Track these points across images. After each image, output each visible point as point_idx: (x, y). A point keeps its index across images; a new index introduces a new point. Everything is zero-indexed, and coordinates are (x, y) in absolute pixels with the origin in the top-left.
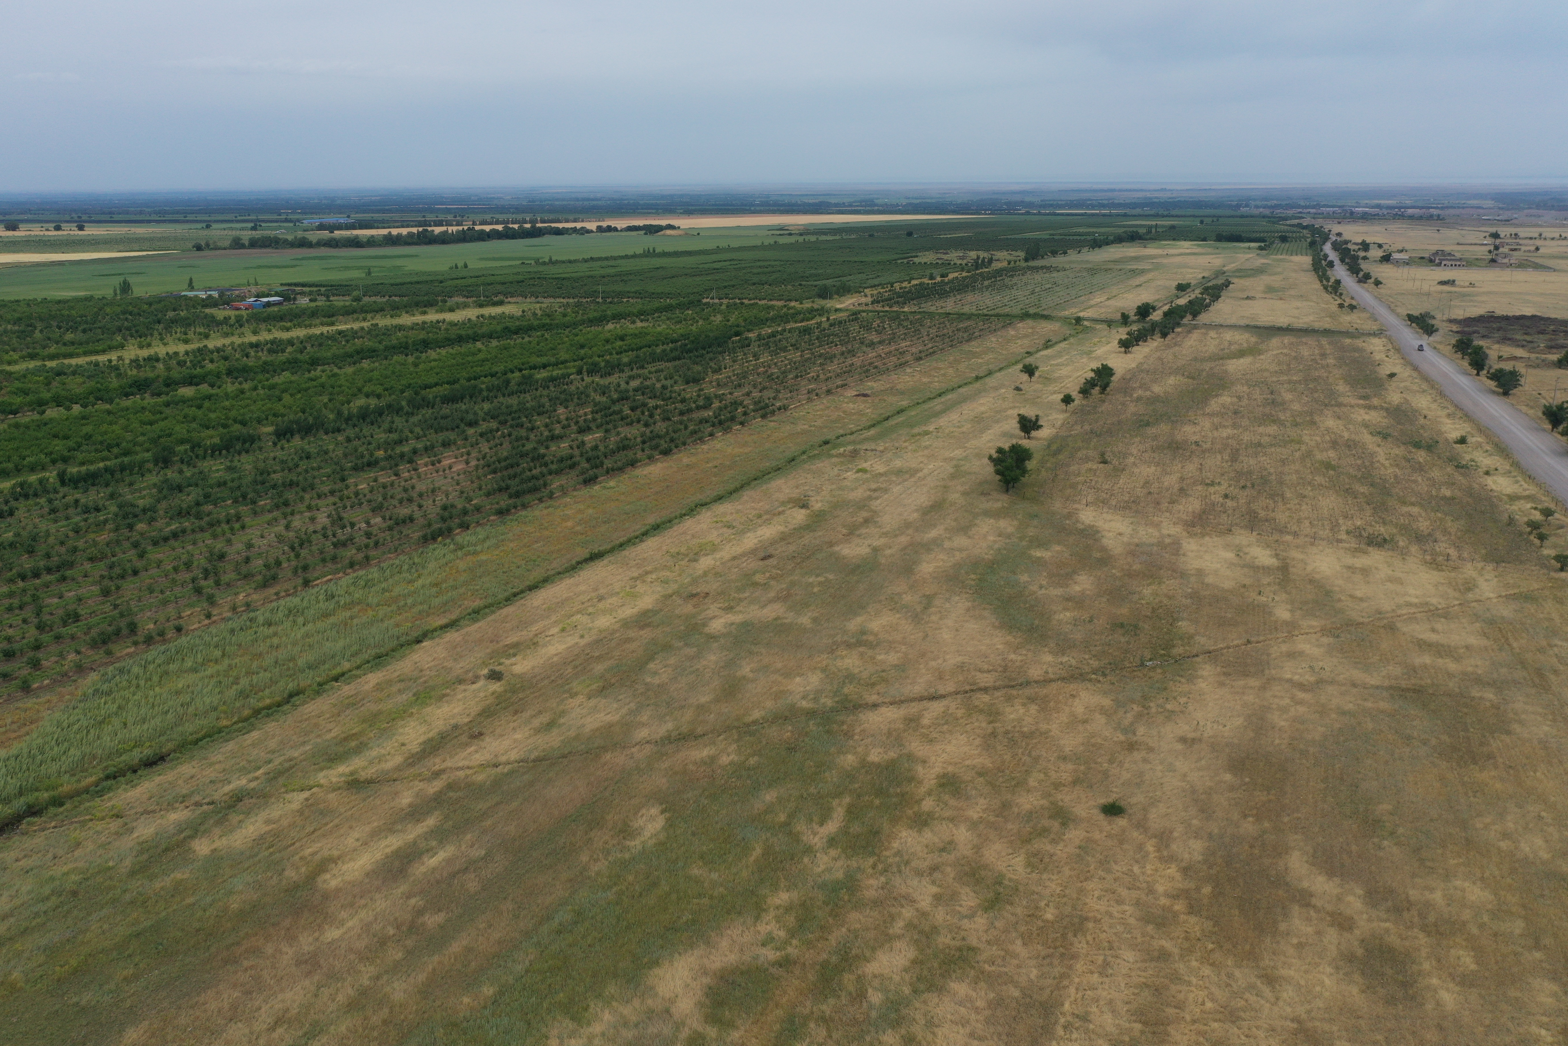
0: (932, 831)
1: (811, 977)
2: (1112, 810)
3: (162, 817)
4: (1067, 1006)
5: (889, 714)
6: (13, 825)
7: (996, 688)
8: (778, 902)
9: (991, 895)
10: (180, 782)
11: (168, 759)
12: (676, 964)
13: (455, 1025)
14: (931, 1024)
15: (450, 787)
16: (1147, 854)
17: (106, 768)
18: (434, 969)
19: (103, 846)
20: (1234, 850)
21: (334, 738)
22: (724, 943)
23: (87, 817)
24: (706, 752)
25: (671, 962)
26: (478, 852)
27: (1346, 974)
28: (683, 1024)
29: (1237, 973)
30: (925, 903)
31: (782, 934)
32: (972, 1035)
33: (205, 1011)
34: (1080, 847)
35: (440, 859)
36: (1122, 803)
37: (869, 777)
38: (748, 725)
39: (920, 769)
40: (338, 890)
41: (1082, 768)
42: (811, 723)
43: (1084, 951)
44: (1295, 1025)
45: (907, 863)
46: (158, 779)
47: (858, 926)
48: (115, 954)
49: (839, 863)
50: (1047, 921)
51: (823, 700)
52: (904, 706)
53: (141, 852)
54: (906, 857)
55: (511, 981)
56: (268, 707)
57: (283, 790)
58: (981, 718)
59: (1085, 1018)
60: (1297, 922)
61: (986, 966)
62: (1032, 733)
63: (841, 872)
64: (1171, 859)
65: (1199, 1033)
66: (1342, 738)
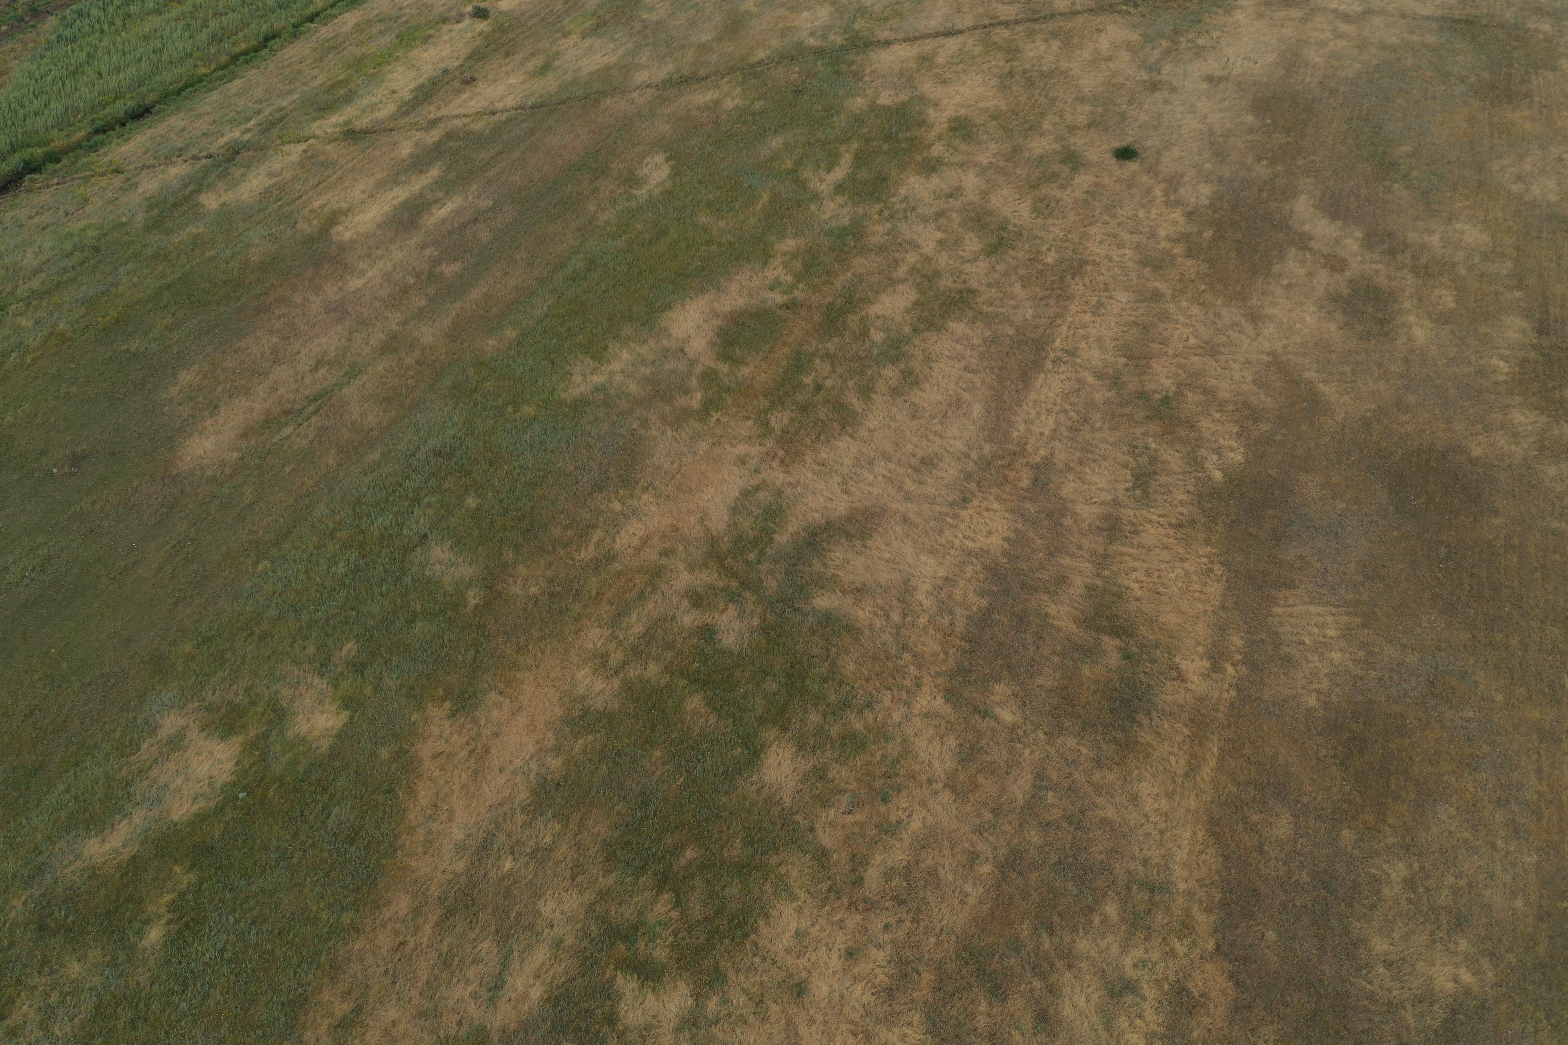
0: (940, 177)
1: (817, 318)
2: (1125, 154)
3: (163, 172)
4: (1058, 342)
5: (902, 52)
6: (15, 182)
7: (1017, 22)
8: (785, 248)
9: (994, 240)
10: (172, 135)
11: (154, 110)
12: (687, 307)
13: (484, 364)
14: (929, 359)
15: (449, 136)
16: (1155, 198)
17: (93, 121)
18: (458, 315)
19: (113, 201)
20: (1242, 194)
21: (321, 85)
22: (734, 288)
23: (88, 173)
24: (709, 96)
25: (683, 305)
26: (486, 203)
27: (1328, 313)
28: (697, 361)
29: (1224, 312)
30: (929, 248)
31: (789, 279)
32: (966, 369)
33: (249, 355)
34: (1087, 192)
35: (449, 210)
36: (1136, 147)
37: (878, 121)
38: (752, 66)
39: (931, 112)
40: (353, 242)
41: (1100, 110)
42: (820, 63)
43: (1080, 293)
44: (1270, 359)
45: (914, 209)
46: (149, 133)
47: (863, 271)
48: (151, 305)
49: (846, 210)
50: (1048, 265)
51: (832, 38)
52: (918, 43)
53: (151, 207)
54: (912, 204)
55: (532, 325)
56: (245, 53)
57: (279, 142)
58: (999, 55)
59: (1073, 353)
60: (1291, 263)
61: (985, 307)
62: (1051, 72)
63: (848, 218)
64: (1178, 203)
65: (1179, 366)
66: (1377, 76)
